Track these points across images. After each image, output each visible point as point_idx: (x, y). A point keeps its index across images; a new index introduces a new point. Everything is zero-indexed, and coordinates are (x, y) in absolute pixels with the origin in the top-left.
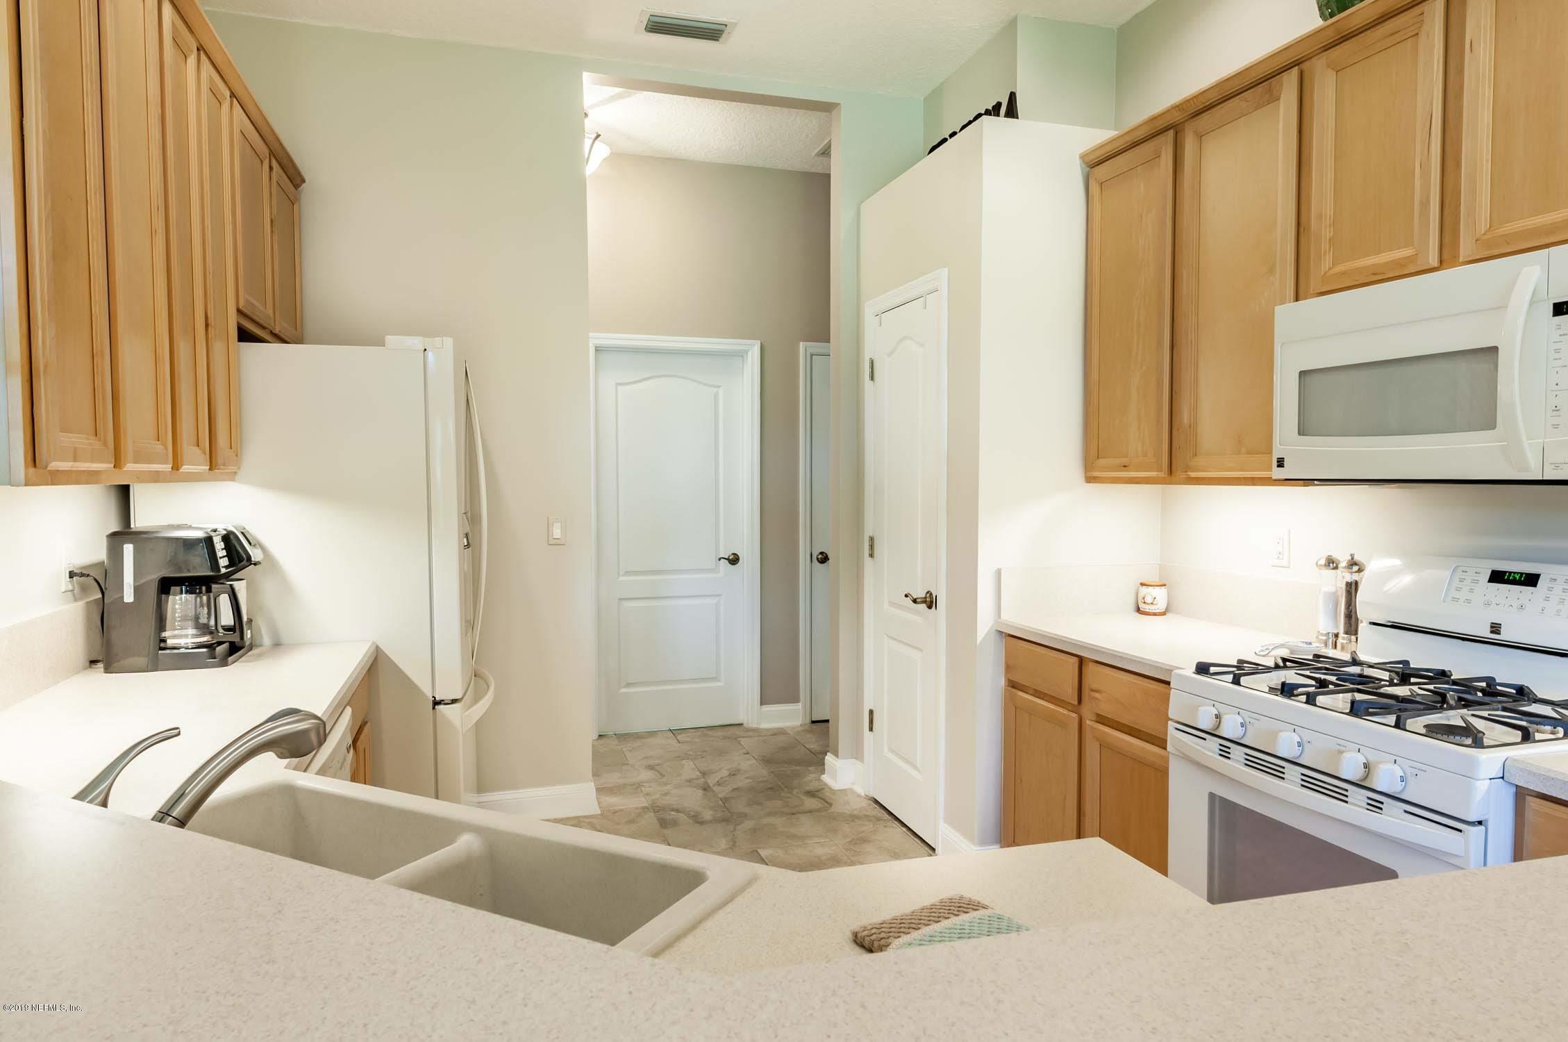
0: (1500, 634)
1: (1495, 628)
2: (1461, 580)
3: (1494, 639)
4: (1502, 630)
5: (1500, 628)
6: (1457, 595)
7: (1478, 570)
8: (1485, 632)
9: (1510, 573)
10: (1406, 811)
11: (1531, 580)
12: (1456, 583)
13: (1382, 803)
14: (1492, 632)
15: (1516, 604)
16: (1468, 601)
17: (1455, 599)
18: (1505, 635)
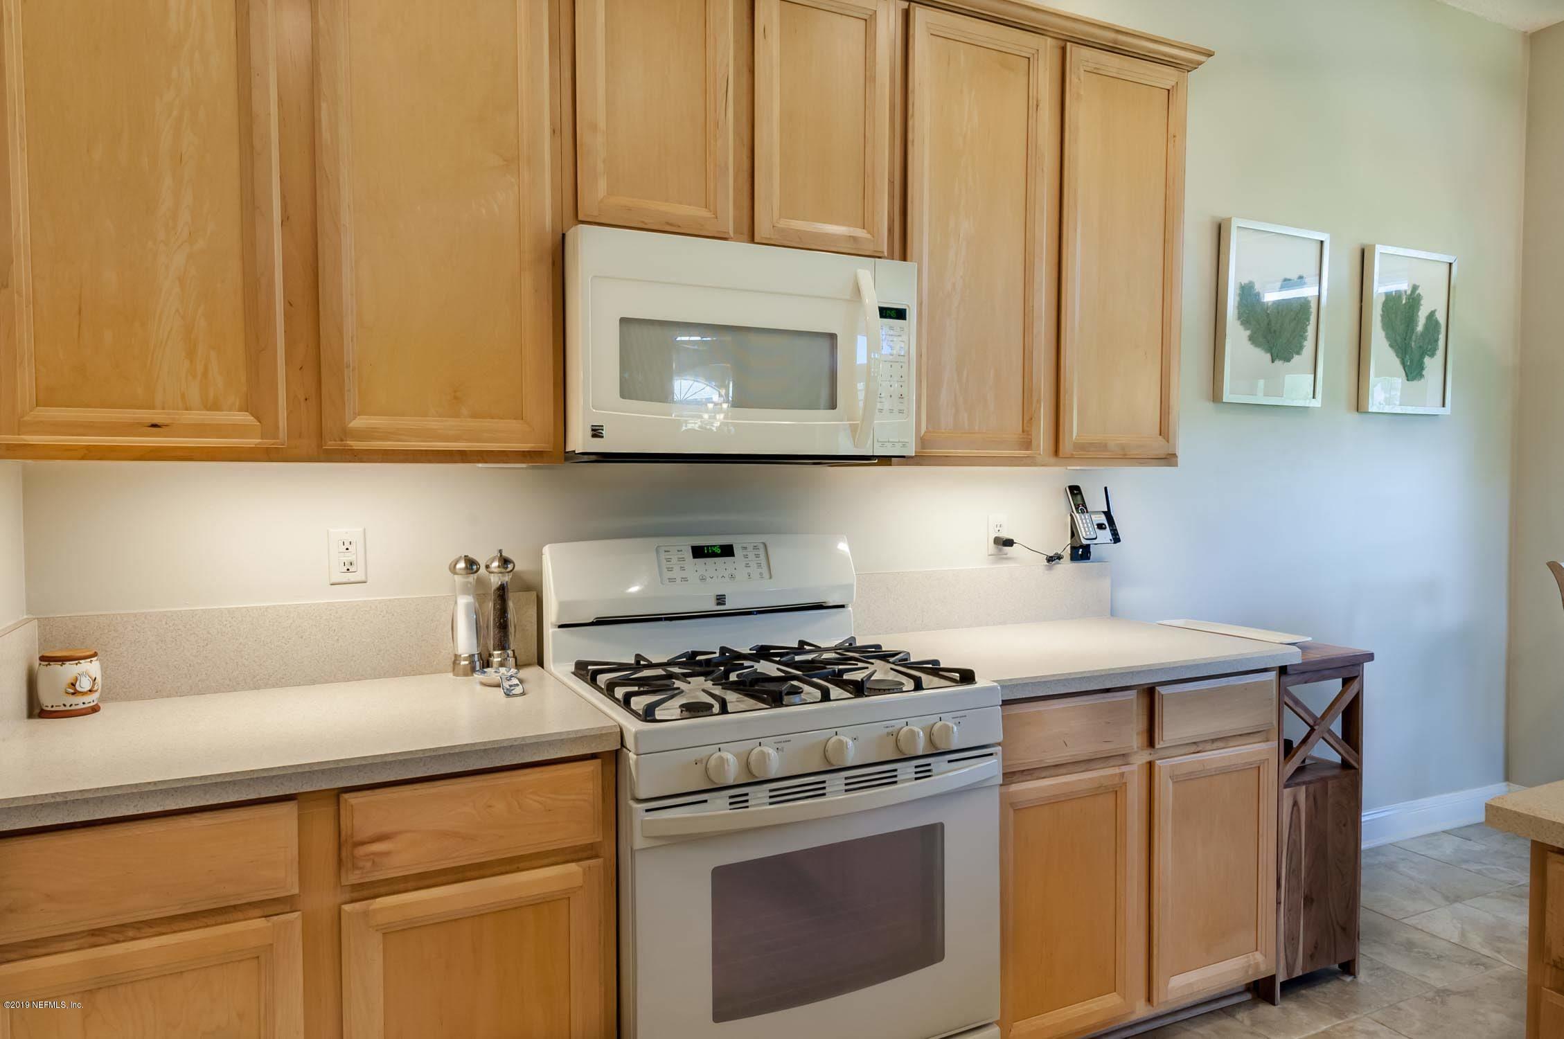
0: (725, 604)
1: (721, 600)
2: (668, 560)
3: (721, 612)
4: (726, 600)
5: (725, 598)
6: (670, 575)
7: (679, 548)
8: (711, 606)
9: (708, 547)
10: (949, 761)
11: (727, 551)
12: (664, 564)
13: (929, 765)
14: (718, 604)
15: (726, 574)
16: (685, 579)
17: (672, 580)
18: (730, 605)
